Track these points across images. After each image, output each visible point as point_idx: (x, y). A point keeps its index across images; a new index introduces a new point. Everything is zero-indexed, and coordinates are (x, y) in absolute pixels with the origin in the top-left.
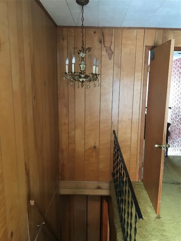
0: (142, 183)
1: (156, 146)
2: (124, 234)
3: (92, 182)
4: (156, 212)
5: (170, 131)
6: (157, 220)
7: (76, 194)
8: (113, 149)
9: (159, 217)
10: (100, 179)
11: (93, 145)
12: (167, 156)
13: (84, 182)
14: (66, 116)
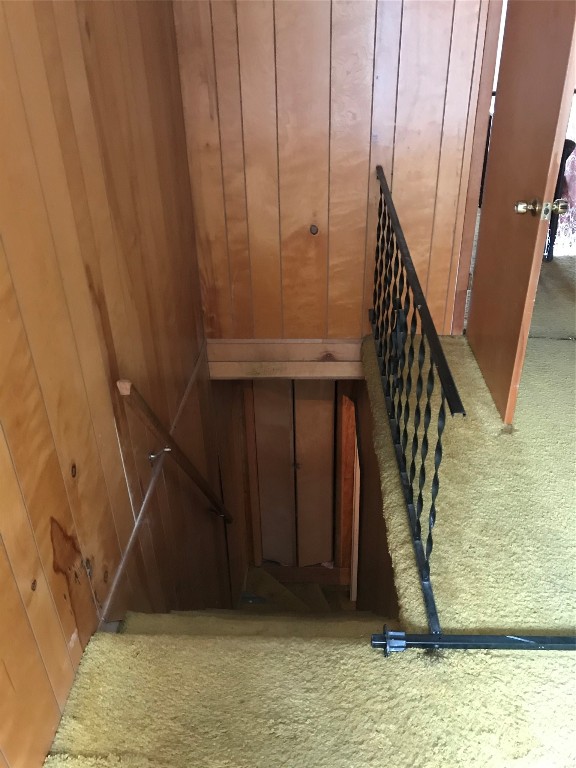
0: (464, 340)
1: (521, 208)
2: (403, 474)
3: (307, 341)
4: (503, 418)
5: (568, 179)
6: (505, 437)
7: (259, 376)
8: (374, 234)
9: (509, 430)
10: (330, 332)
11: (306, 222)
12: (549, 259)
13: (284, 341)
14: (212, 117)
